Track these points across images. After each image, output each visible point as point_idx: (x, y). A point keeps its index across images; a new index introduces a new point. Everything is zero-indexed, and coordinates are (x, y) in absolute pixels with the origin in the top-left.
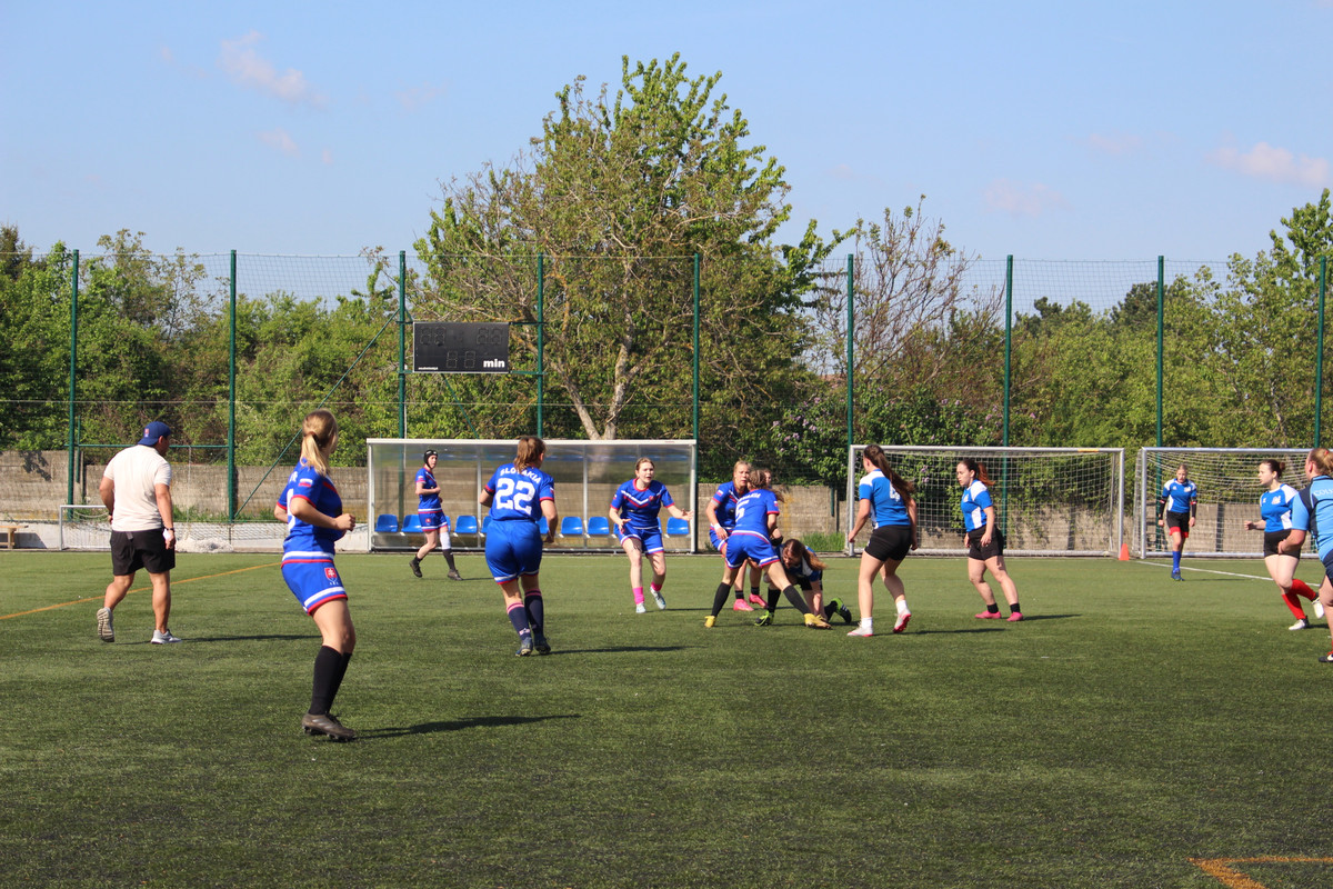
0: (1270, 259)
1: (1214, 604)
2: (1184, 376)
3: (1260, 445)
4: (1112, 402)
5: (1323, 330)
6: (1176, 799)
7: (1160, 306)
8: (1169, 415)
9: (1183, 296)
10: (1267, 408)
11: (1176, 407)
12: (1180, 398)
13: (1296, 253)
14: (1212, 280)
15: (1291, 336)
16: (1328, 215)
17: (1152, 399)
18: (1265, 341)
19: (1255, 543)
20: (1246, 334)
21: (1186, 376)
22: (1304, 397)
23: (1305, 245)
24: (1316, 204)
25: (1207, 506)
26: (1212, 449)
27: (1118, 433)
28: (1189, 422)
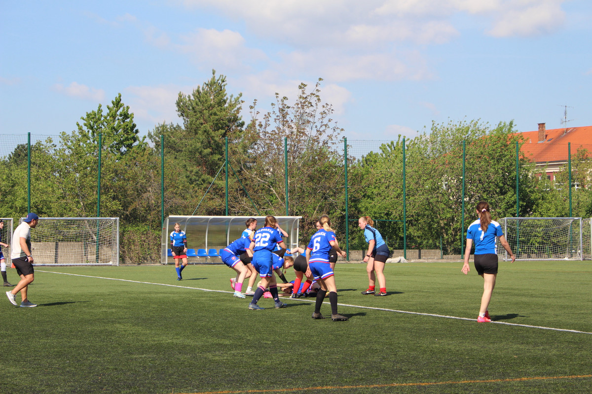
0: (78, 134)
1: (52, 287)
2: (40, 185)
3: (74, 216)
4: (8, 197)
5: (101, 165)
6: (30, 375)
7: (29, 154)
8: (34, 203)
9: (40, 150)
10: (77, 200)
11: (37, 199)
12: (39, 195)
13: (88, 131)
14: (52, 143)
15: (87, 168)
16: (102, 116)
17: (26, 196)
18: (76, 170)
19: (72, 259)
20: (68, 167)
21: (42, 185)
22: (93, 195)
23: (92, 128)
24: (96, 110)
25: (51, 243)
26: (53, 218)
27: (11, 211)
28: (42, 206)
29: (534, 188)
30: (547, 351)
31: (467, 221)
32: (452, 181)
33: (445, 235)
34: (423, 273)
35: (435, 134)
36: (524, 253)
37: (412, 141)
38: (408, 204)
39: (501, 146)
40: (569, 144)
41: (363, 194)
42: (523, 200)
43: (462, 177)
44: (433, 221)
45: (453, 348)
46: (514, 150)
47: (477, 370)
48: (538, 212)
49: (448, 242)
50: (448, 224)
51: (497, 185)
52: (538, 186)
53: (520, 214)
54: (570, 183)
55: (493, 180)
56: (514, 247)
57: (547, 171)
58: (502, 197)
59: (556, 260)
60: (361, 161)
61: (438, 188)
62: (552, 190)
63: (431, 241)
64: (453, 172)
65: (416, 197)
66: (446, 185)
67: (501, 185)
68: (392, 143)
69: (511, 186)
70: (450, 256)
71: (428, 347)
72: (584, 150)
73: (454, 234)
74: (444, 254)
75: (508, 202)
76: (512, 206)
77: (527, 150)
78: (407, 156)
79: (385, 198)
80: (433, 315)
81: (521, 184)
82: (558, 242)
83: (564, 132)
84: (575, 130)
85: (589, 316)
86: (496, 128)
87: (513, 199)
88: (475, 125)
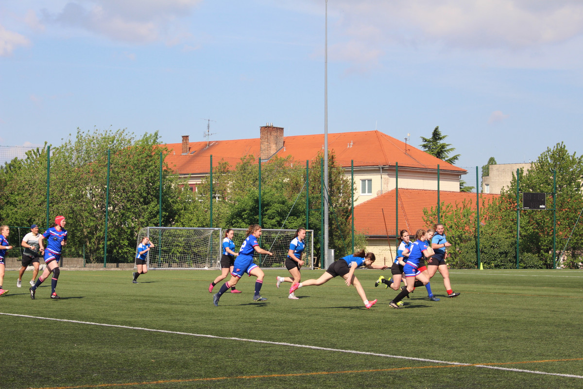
29: (177, 198)
30: (184, 355)
31: (110, 229)
32: (97, 190)
33: (88, 244)
34: (65, 280)
35: (79, 142)
36: (166, 262)
37: (58, 149)
38: (52, 212)
39: (146, 157)
40: (211, 156)
41: (5, 201)
42: (166, 210)
43: (106, 186)
44: (77, 229)
45: (92, 353)
46: (158, 162)
47: (114, 374)
48: (180, 222)
49: (90, 250)
50: (91, 233)
51: (141, 195)
52: (180, 197)
53: (163, 224)
54: (211, 195)
55: (137, 190)
56: (156, 256)
57: (190, 183)
58: (146, 206)
59: (196, 270)
60: (4, 168)
61: (83, 196)
62: (194, 201)
63: (73, 250)
64: (97, 181)
65: (60, 205)
66: (90, 194)
67: (145, 195)
68: (38, 150)
69: (154, 196)
70: (92, 265)
71: (66, 352)
72: (226, 163)
73: (96, 242)
74: (87, 262)
75: (152, 212)
76: (155, 216)
77: (171, 162)
78: (52, 163)
79: (28, 205)
80: (74, 321)
81: (166, 194)
82: (199, 251)
83: (206, 145)
84: (217, 143)
85: (226, 322)
86: (141, 139)
87: (156, 209)
88: (121, 134)
